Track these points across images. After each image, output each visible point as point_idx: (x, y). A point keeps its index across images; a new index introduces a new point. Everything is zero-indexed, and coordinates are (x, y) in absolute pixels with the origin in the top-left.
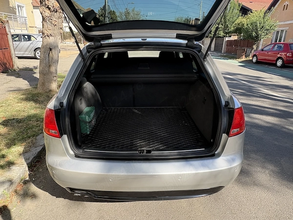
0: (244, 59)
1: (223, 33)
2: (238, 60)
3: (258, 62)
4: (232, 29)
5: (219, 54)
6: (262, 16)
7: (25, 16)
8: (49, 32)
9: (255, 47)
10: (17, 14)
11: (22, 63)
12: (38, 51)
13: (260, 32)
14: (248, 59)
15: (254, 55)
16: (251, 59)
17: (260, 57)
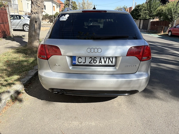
0: (162, 33)
1: (149, 16)
2: (158, 34)
3: (172, 36)
4: (155, 13)
5: (145, 31)
6: (175, 5)
7: (17, 4)
8: (35, 11)
9: (170, 25)
10: (12, 2)
11: (15, 33)
12: (25, 26)
13: (173, 15)
14: (165, 33)
15: (169, 31)
16: (167, 33)
17: (174, 32)
